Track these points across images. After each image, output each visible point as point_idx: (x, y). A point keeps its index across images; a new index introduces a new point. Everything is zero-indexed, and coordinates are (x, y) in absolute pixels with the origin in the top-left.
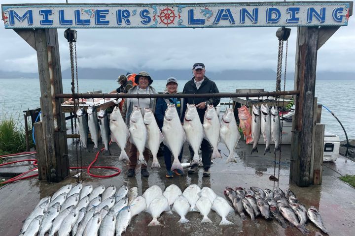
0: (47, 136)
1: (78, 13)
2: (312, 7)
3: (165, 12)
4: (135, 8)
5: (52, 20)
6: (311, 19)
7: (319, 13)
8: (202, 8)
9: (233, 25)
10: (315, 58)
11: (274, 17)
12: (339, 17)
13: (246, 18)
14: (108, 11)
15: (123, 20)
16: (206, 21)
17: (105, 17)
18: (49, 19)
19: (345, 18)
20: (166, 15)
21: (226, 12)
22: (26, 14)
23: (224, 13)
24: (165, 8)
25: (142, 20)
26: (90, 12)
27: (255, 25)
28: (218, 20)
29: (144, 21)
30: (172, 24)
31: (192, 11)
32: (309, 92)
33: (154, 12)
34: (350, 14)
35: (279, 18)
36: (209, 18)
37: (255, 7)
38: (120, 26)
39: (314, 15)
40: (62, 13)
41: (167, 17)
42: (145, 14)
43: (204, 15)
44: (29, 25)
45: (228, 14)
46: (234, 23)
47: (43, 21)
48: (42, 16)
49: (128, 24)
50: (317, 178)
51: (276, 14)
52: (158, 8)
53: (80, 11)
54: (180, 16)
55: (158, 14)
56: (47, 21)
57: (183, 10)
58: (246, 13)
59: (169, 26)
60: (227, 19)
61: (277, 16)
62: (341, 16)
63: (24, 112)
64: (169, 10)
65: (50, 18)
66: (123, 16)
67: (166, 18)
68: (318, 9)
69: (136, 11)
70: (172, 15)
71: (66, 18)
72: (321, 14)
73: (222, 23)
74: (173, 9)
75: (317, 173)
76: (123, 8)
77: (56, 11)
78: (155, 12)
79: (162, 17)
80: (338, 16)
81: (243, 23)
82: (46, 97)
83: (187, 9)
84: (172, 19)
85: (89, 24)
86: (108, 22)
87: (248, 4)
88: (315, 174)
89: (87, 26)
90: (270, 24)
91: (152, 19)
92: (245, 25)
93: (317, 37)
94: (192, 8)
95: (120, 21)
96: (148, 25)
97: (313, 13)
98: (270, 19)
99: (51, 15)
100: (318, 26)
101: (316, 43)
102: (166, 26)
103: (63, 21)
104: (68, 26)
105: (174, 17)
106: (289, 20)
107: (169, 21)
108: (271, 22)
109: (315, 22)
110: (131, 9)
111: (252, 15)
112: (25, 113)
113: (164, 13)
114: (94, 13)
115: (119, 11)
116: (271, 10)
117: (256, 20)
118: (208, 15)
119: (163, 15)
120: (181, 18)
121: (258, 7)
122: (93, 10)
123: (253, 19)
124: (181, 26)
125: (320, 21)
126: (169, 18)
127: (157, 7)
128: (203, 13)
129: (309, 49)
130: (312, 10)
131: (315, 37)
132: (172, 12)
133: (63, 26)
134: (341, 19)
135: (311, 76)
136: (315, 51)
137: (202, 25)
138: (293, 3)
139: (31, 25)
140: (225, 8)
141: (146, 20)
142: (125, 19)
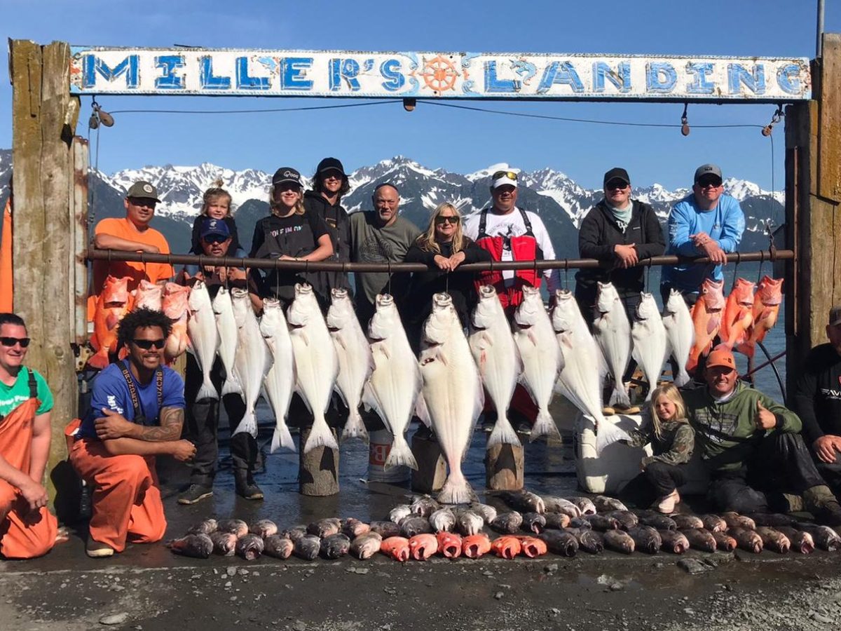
1: (243, 64)
2: (737, 62)
3: (436, 65)
4: (370, 56)
5: (184, 79)
6: (736, 86)
8: (514, 58)
9: (578, 95)
11: (662, 78)
12: (792, 83)
13: (606, 81)
14: (309, 60)
15: (343, 82)
16: (522, 85)
17: (303, 72)
18: (177, 76)
20: (436, 70)
21: (564, 68)
22: (125, 62)
23: (560, 69)
24: (435, 56)
25: (386, 80)
26: (271, 62)
27: (626, 94)
28: (548, 85)
29: (390, 84)
30: (450, 89)
31: (493, 64)
33: (411, 65)
35: (672, 84)
36: (529, 79)
37: (624, 60)
38: (336, 93)
39: (742, 77)
40: (206, 61)
41: (440, 75)
42: (391, 68)
43: (517, 72)
44: (130, 88)
45: (567, 71)
46: (581, 91)
47: (162, 80)
48: (162, 69)
49: (353, 90)
51: (667, 77)
53: (249, 60)
54: (466, 75)
55: (421, 69)
56: (169, 79)
57: (474, 61)
58: (605, 72)
59: (444, 93)
60: (567, 82)
61: (668, 79)
62: (796, 81)
64: (443, 61)
65: (179, 72)
66: (344, 71)
67: (437, 78)
69: (371, 61)
70: (450, 71)
78: (414, 65)
79: (429, 75)
81: (601, 91)
83: (483, 60)
84: (449, 79)
85: (267, 89)
86: (309, 84)
89: (263, 92)
91: (407, 79)
92: (604, 94)
94: (492, 58)
95: (337, 80)
96: (399, 92)
97: (740, 73)
98: (655, 84)
99: (181, 66)
102: (437, 95)
103: (208, 79)
104: (220, 92)
105: (455, 75)
106: (694, 86)
107: (444, 85)
110: (361, 58)
111: (617, 74)
113: (432, 66)
114: (279, 65)
115: (337, 61)
116: (655, 67)
118: (525, 73)
119: (430, 71)
120: (469, 78)
122: (276, 58)
124: (469, 95)
125: (755, 91)
128: (517, 69)
132: (451, 66)
133: (207, 91)
134: (796, 86)
137: (515, 93)
139: (134, 87)
140: (563, 59)
141: (393, 81)
142: (349, 78)
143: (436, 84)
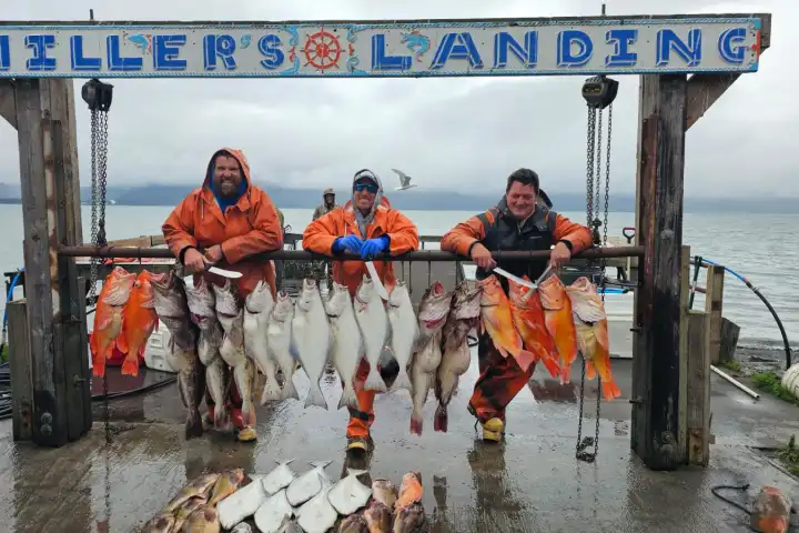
0: (35, 333)
1: (114, 43)
2: (668, 27)
3: (318, 41)
4: (247, 32)
5: (54, 60)
6: (666, 56)
7: (686, 43)
8: (405, 31)
9: (478, 71)
10: (679, 151)
11: (575, 51)
12: (736, 52)
13: (509, 54)
14: (184, 38)
15: (218, 60)
16: (413, 61)
17: (176, 51)
18: (48, 57)
19: (751, 52)
20: (318, 46)
21: (462, 42)
23: (456, 43)
24: (316, 30)
25: (264, 58)
26: (143, 41)
27: (532, 70)
28: (443, 60)
29: (268, 61)
30: (334, 67)
31: (381, 38)
32: (668, 232)
33: (291, 40)
34: (763, 43)
35: (587, 55)
36: (421, 54)
37: (531, 29)
38: (211, 73)
39: (673, 46)
40: (78, 42)
41: (322, 51)
42: (270, 45)
43: (408, 47)
44: (2, 70)
45: (465, 44)
46: (480, 67)
47: (33, 62)
48: (32, 50)
49: (230, 69)
50: (696, 449)
51: (582, 47)
52: (300, 31)
53: (120, 38)
54: (352, 51)
55: (302, 45)
56: (41, 61)
57: (359, 35)
58: (508, 44)
59: (327, 72)
60: (464, 57)
61: (582, 50)
62: (742, 50)
63: (6, 275)
64: (327, 35)
65: (50, 54)
66: (220, 48)
67: (319, 54)
68: (682, 32)
69: (248, 37)
70: (333, 47)
71: (86, 55)
72: (690, 45)
73: (451, 65)
74: (335, 35)
75: (696, 436)
76: (218, 33)
77: (63, 39)
78: (294, 41)
79: (311, 51)
80: (732, 48)
81: (503, 66)
82: (35, 238)
83: (369, 34)
84: (333, 56)
85: (139, 69)
86: (183, 63)
87: (513, 22)
88: (692, 438)
89: (135, 72)
90: (568, 70)
91: (287, 55)
92: (507, 69)
93: (683, 100)
94: (379, 32)
95: (213, 61)
96: (277, 71)
97: (671, 42)
98: (567, 58)
99: (51, 47)
100: (684, 74)
101: (681, 114)
102: (319, 73)
103: (79, 60)
104: (92, 73)
105: (338, 52)
106: (613, 58)
107: (327, 62)
108: (570, 64)
109: (675, 64)
110: (237, 34)
111: (523, 46)
112: (8, 278)
113: (314, 42)
114: (151, 44)
115: (211, 38)
116: (568, 35)
117: (533, 59)
118: (418, 48)
119: (313, 47)
120: (355, 55)
121: (537, 29)
122: (148, 36)
123: (526, 55)
124: (354, 73)
125: (687, 61)
126: (326, 55)
127: (298, 30)
128: (407, 43)
129: (665, 128)
130: (668, 35)
131: (678, 100)
132: (335, 40)
133: (80, 73)
134: (741, 56)
135: (672, 193)
136: (680, 133)
137: (405, 71)
138: (622, 19)
139: (6, 70)
140: (459, 31)
141: (271, 59)
142: (225, 57)
143: (318, 61)
